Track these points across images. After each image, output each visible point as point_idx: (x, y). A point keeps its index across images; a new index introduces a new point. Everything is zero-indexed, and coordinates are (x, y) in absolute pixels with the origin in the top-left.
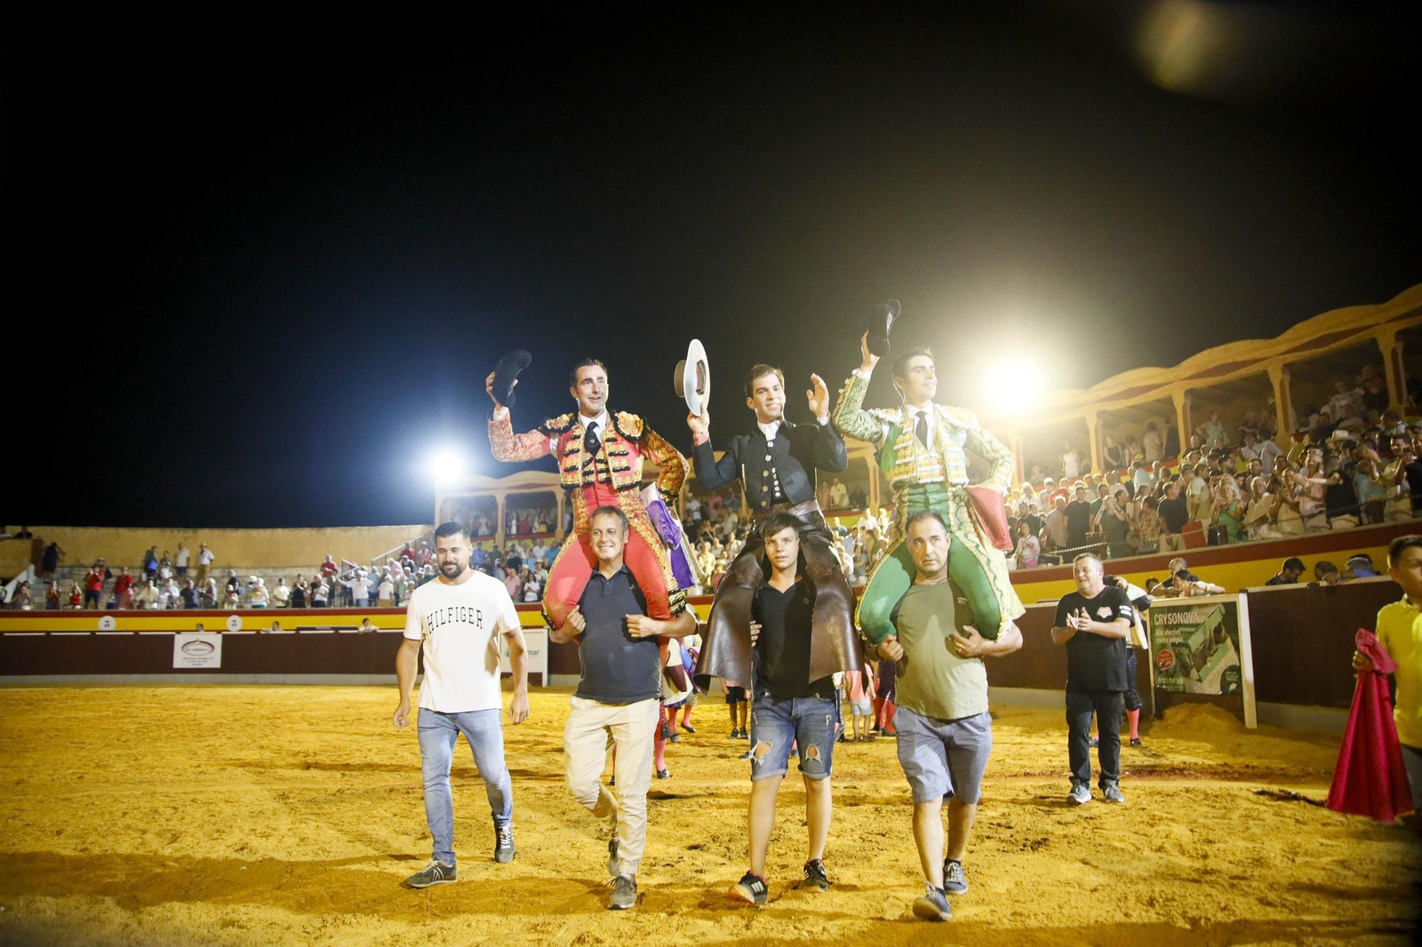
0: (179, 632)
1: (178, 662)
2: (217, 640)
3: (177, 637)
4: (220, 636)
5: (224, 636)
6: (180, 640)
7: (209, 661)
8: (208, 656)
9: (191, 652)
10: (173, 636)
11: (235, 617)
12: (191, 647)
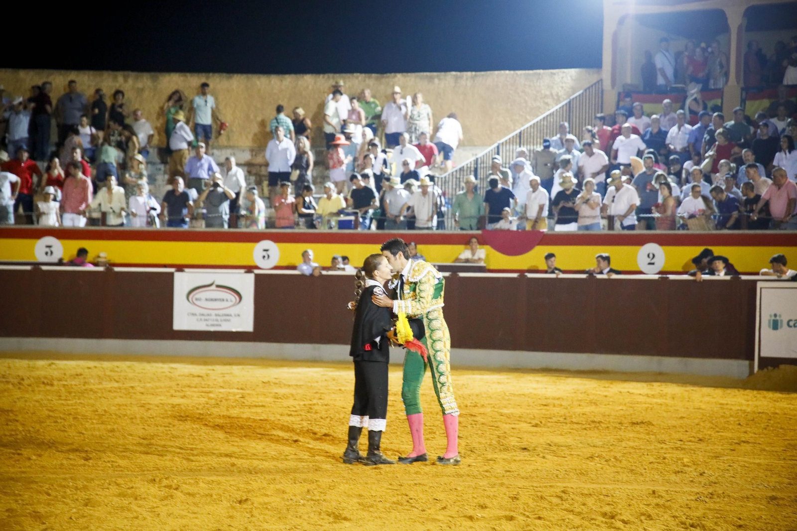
0: (180, 268)
1: (180, 322)
2: (246, 284)
3: (178, 276)
4: (251, 278)
5: (257, 277)
6: (182, 282)
7: (233, 319)
8: (232, 311)
9: (203, 303)
10: (172, 274)
11: (266, 244)
12: (202, 295)
